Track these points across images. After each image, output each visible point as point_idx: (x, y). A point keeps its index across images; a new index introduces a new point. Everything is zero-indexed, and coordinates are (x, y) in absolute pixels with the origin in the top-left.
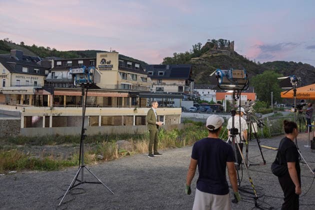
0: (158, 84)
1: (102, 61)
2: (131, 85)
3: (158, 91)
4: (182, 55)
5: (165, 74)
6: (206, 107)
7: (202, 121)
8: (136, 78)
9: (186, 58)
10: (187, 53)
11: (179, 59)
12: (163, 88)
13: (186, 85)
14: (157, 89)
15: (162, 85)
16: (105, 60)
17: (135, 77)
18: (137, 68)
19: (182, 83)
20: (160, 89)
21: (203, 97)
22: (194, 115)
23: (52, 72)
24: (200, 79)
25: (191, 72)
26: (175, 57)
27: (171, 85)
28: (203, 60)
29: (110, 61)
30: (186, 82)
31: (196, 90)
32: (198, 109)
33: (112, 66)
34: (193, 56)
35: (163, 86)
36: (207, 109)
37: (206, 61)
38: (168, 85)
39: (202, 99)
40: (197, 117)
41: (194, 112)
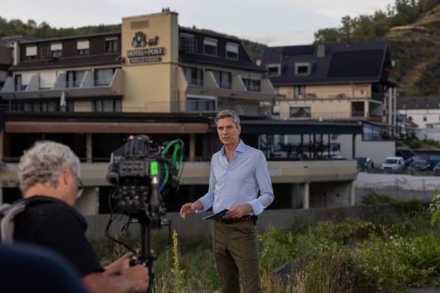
0: (295, 99)
1: (135, 39)
2: (214, 101)
3: (294, 115)
4: (364, 20)
5: (314, 68)
6: (433, 158)
7: (420, 198)
8: (230, 81)
9: (376, 27)
10: (380, 16)
11: (356, 33)
12: (309, 108)
13: (373, 97)
14: (294, 111)
15: (305, 99)
16: (143, 36)
17: (225, 77)
18: (231, 54)
19: (363, 93)
20: (301, 111)
21: (424, 132)
22: (397, 181)
23: (14, 74)
24: (417, 84)
25: (388, 63)
26: (347, 27)
27: (330, 99)
28: (425, 32)
29: (157, 38)
30: (374, 90)
31: (402, 112)
32: (407, 165)
33: (163, 52)
34: (396, 21)
35: (308, 103)
36: (433, 163)
37: (431, 33)
38: (322, 100)
39: (421, 137)
40: (405, 187)
41: (396, 172)
